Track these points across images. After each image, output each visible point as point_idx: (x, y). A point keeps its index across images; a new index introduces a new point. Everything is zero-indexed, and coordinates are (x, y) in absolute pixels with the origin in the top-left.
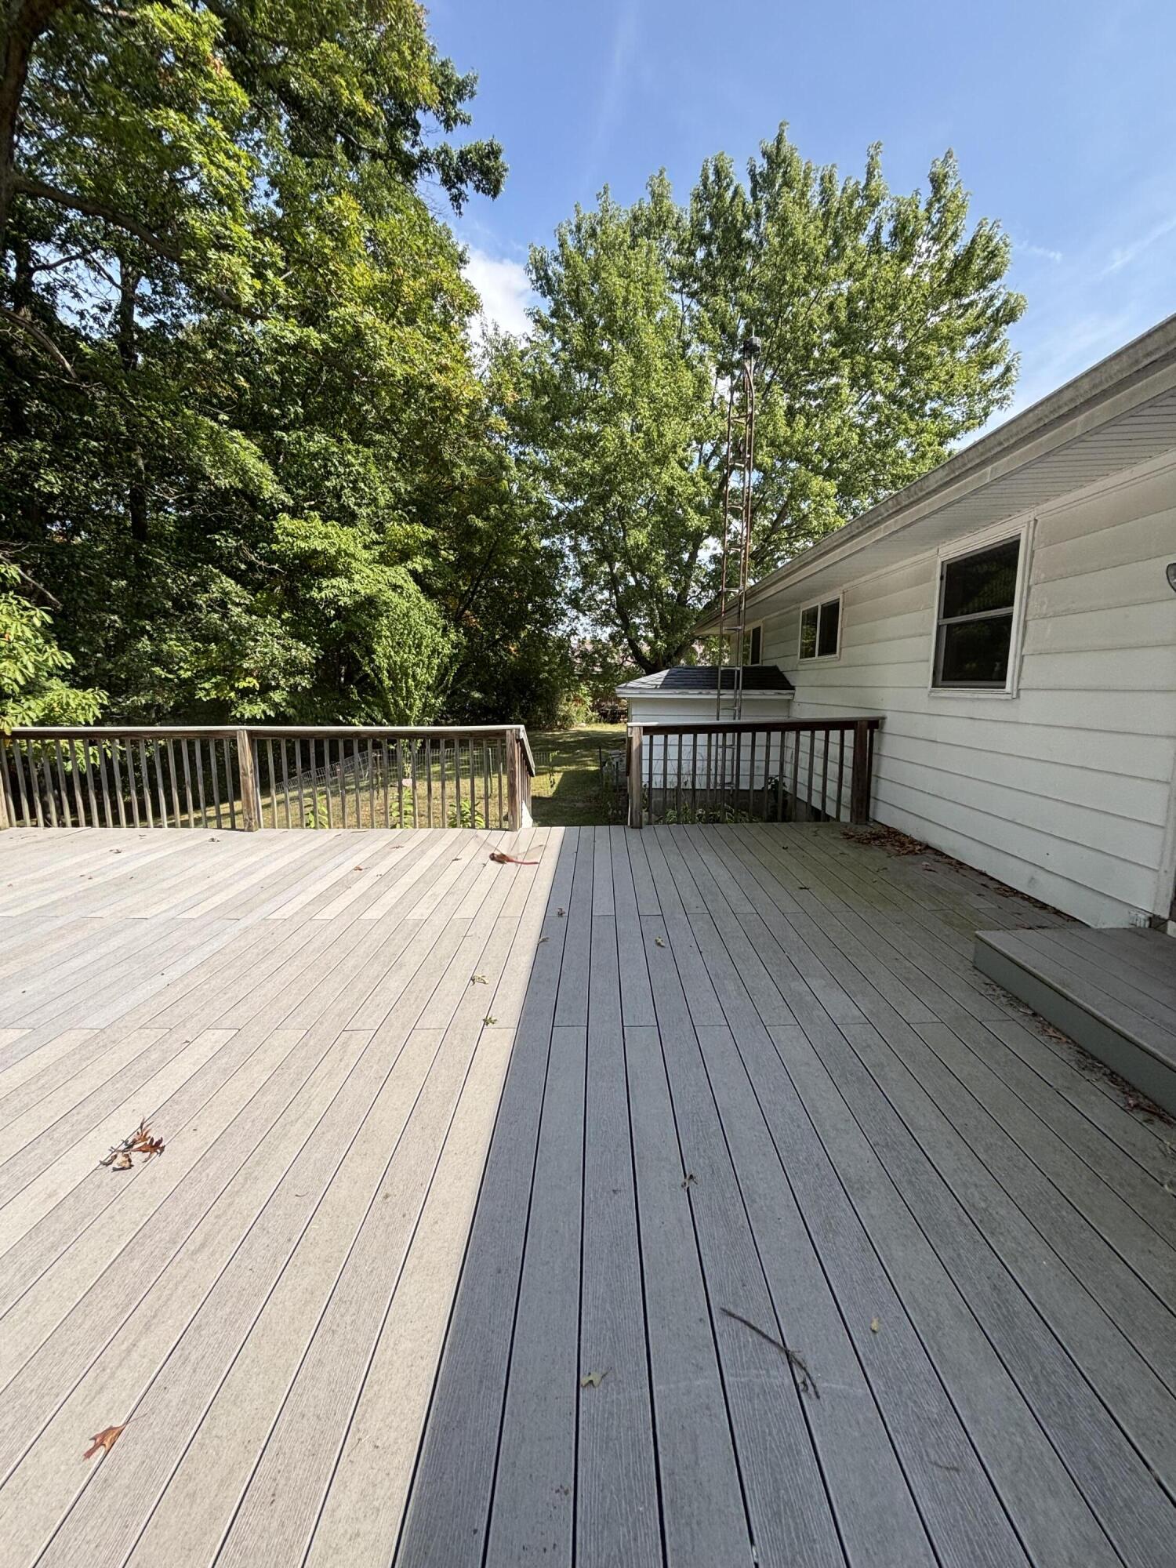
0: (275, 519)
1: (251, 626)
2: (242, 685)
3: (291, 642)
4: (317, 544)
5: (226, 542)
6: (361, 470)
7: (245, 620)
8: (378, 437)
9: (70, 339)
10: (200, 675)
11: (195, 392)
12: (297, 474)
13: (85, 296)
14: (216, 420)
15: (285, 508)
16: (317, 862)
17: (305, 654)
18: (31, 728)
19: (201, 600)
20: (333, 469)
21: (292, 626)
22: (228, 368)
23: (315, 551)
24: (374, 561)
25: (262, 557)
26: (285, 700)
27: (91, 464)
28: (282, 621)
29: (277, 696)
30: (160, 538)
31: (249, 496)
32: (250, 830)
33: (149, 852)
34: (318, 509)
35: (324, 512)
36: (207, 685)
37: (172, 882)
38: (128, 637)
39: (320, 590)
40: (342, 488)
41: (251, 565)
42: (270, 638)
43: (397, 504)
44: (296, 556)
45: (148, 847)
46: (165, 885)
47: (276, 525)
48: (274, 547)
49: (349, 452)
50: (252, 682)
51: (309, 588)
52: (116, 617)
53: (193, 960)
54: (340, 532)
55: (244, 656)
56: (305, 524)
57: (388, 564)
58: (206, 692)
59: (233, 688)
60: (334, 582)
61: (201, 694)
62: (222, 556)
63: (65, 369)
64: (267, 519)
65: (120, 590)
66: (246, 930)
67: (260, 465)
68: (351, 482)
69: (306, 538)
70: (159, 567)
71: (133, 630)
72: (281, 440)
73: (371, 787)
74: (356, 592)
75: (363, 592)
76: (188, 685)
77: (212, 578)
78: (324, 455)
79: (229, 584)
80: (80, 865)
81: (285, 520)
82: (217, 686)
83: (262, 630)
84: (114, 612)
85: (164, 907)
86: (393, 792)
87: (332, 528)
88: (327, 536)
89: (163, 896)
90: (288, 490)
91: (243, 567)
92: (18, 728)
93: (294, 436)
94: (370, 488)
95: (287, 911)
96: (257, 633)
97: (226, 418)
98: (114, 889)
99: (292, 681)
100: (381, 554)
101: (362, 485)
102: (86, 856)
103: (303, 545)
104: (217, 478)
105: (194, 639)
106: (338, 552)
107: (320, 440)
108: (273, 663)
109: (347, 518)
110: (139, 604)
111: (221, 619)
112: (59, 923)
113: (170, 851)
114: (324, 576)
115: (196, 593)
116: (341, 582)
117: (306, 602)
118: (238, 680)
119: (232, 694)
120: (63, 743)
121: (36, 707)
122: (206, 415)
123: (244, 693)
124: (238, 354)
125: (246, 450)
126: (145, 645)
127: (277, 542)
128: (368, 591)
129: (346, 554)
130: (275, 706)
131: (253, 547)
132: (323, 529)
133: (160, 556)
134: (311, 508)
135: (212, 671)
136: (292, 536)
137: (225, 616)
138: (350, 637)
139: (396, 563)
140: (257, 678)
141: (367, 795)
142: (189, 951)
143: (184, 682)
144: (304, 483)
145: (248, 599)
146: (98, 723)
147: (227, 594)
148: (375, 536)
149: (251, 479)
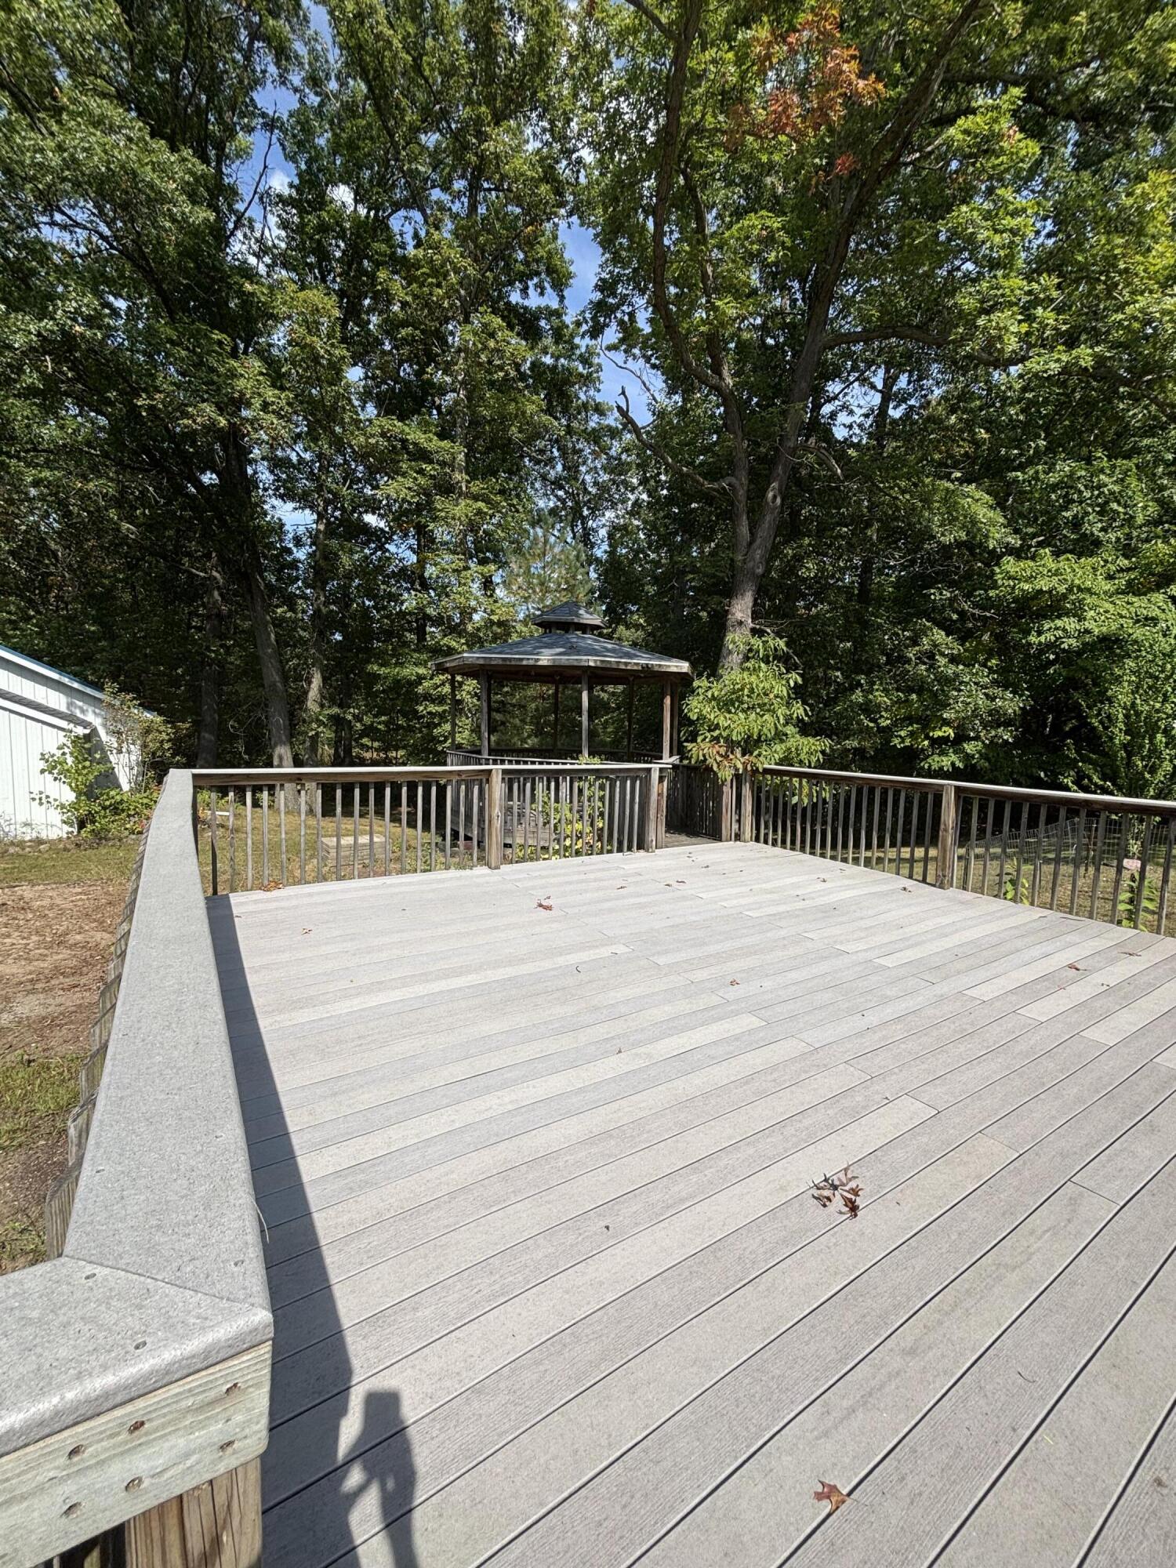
0: (998, 564)
1: (957, 675)
2: (938, 734)
3: (998, 691)
4: (1043, 584)
5: (939, 595)
6: (1116, 488)
7: (951, 670)
8: (1146, 441)
9: (839, 450)
10: (898, 723)
11: (933, 460)
12: (1030, 510)
13: (856, 410)
14: (949, 480)
15: (1011, 551)
16: (1019, 943)
17: (1010, 703)
18: (773, 767)
19: (911, 654)
20: (1075, 496)
21: (1000, 674)
22: (969, 426)
23: (1041, 591)
24: (1118, 592)
25: (976, 605)
26: (979, 752)
27: (840, 546)
28: (990, 669)
29: (970, 748)
30: (880, 601)
31: (974, 546)
32: (941, 887)
33: (848, 887)
34: (1049, 545)
35: (1055, 546)
36: (903, 733)
37: (868, 923)
38: (846, 689)
39: (1040, 633)
40: (1087, 514)
41: (962, 614)
42: (974, 687)
43: (1161, 517)
44: (1016, 600)
45: (846, 882)
46: (863, 924)
47: (997, 570)
48: (992, 593)
49: (1102, 471)
50: (950, 732)
51: (1027, 632)
52: (838, 673)
53: (889, 1012)
54: (1075, 566)
55: (945, 705)
56: (1032, 564)
57: (1138, 593)
58: (901, 739)
59: (927, 737)
60: (1059, 623)
61: (896, 741)
62: (934, 609)
63: (835, 474)
64: (987, 565)
65: (844, 650)
66: (942, 999)
67: (991, 514)
68: (1098, 505)
69: (1029, 579)
70: (880, 626)
71: (851, 684)
72: (1015, 480)
73: (1076, 863)
74: (1087, 631)
75: (1096, 631)
76: (887, 732)
77: (924, 632)
78: (1068, 484)
79: (939, 635)
80: (795, 886)
81: (1010, 564)
82: (912, 734)
83: (966, 679)
84: (838, 669)
85: (862, 946)
86: (1108, 874)
87: (1066, 563)
88: (1057, 573)
89: (863, 935)
90: (1016, 531)
91: (955, 617)
92: (767, 766)
93: (1031, 472)
94: (1126, 506)
95: (986, 992)
96: (961, 683)
97: (959, 475)
98: (820, 915)
99: (993, 733)
100: (1130, 583)
101: (1115, 506)
102: (801, 879)
103: (1026, 587)
104: (943, 535)
105: (898, 690)
106: (1070, 590)
107: (1064, 467)
108: (975, 713)
109: (1087, 546)
110: (859, 660)
111: (927, 670)
112: (783, 933)
113: (866, 891)
114: (1045, 617)
115: (907, 647)
116: (1070, 624)
117: (1018, 647)
118: (934, 729)
119: (926, 743)
120: (796, 781)
121: (779, 749)
122: (941, 478)
123: (939, 744)
124: (981, 409)
125: (978, 503)
126: (858, 696)
127: (995, 586)
128: (1104, 629)
129: (1080, 589)
130: (968, 757)
131: (968, 596)
132: (1053, 566)
133: (880, 616)
134: (1040, 545)
135: (910, 719)
136: (1014, 578)
137: (932, 667)
138: (1072, 683)
139: (1151, 590)
140: (954, 728)
141: (1070, 869)
142: (886, 1001)
143: (881, 730)
144: (1036, 519)
145: (957, 649)
146: (819, 766)
147: (935, 646)
148: (1124, 563)
149: (979, 530)
